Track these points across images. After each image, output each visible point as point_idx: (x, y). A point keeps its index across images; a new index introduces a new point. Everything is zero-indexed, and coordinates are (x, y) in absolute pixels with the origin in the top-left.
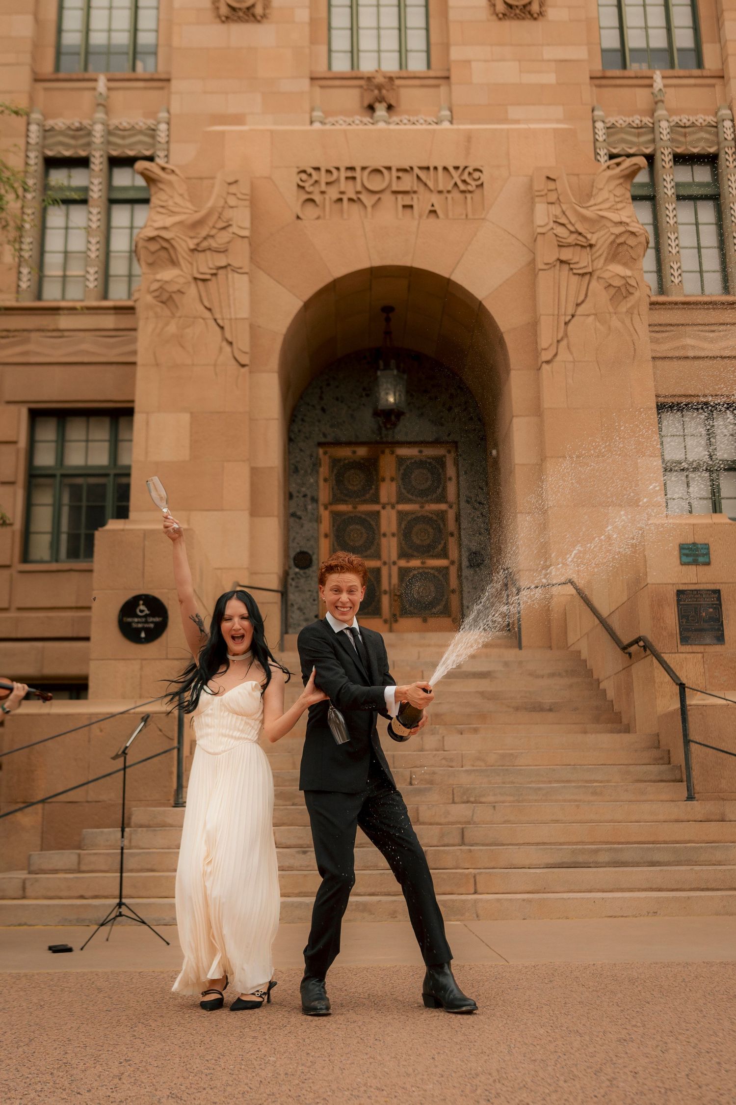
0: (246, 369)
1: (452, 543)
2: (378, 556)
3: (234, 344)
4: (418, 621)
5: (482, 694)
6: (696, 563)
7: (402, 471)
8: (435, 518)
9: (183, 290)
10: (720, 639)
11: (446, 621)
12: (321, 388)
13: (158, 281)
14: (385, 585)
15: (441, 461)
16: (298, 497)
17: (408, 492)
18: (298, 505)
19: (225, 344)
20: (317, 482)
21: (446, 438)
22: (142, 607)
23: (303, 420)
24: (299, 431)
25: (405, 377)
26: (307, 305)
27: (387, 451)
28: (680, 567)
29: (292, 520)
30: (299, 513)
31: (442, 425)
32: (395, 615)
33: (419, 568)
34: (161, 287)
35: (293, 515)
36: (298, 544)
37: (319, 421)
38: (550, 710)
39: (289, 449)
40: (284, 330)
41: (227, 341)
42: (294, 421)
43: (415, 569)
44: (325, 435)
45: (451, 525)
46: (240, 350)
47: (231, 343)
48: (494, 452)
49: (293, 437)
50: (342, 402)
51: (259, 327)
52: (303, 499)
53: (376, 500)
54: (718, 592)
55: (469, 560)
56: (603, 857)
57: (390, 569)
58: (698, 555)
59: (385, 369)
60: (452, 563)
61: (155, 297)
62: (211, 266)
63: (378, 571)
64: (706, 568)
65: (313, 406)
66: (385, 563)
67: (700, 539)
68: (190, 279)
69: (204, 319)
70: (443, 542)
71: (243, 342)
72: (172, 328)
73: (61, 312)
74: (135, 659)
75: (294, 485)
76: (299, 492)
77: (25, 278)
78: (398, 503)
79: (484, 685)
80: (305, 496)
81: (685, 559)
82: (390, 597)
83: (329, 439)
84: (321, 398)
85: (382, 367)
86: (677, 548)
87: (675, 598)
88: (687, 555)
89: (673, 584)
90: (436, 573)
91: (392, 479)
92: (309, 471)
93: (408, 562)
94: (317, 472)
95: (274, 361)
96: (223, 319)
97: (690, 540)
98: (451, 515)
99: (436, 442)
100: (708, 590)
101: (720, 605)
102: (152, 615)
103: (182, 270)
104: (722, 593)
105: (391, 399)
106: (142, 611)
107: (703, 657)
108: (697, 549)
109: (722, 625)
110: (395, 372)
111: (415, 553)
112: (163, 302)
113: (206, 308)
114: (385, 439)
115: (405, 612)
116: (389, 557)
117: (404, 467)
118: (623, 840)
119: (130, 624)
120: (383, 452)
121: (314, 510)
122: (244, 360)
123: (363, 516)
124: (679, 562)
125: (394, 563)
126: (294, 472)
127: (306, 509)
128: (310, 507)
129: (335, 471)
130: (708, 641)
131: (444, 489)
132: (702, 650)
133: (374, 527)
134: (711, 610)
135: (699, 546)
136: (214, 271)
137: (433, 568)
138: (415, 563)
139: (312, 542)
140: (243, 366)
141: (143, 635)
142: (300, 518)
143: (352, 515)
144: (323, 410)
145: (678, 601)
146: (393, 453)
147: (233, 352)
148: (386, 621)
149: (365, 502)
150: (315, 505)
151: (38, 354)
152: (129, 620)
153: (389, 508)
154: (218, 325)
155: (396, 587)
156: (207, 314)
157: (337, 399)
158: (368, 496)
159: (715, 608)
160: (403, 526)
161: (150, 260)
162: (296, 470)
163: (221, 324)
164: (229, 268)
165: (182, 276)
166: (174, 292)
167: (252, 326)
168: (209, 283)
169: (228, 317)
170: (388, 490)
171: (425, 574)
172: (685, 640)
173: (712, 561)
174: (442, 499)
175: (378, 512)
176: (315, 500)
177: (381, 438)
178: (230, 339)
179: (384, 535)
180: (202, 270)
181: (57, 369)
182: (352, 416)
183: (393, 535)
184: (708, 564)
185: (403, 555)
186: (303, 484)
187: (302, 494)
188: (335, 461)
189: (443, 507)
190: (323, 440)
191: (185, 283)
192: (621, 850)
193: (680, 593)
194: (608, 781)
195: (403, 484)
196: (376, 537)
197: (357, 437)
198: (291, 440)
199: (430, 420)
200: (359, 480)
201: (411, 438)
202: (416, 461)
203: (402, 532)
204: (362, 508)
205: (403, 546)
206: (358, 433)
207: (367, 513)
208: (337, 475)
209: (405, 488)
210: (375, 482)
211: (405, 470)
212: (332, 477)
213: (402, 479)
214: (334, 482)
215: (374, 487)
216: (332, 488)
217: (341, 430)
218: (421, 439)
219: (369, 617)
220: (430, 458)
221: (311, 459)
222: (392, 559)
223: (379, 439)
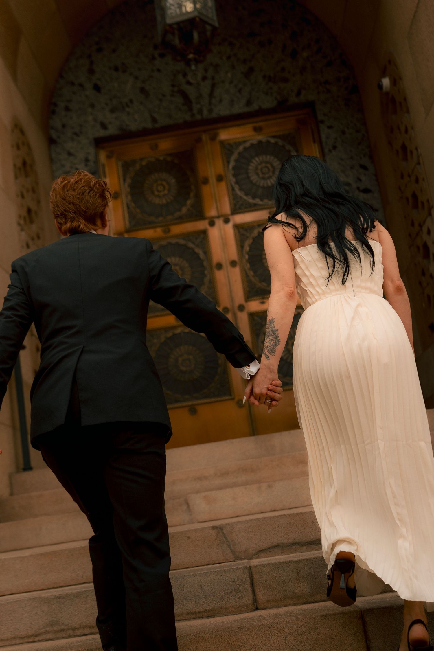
7: (232, 164)
12: (89, 56)
17: (247, 194)
21: (293, 99)
23: (67, 109)
24: (64, 126)
27: (205, 137)
31: (286, 80)
37: (92, 106)
42: (53, 112)
44: (104, 126)
48: (386, 82)
49: (54, 136)
50: (124, 72)
53: (198, 213)
57: (236, 316)
65: (81, 85)
78: (234, 212)
83: (112, 130)
84: (91, 72)
91: (220, 178)
93: (263, 303)
99: (280, 110)
114: (198, 117)
116: (232, 299)
117: (235, 156)
120: (199, 140)
123: (182, 242)
125: (241, 308)
129: (129, 181)
133: (202, 256)
143: (164, 243)
144: (97, 88)
146: (213, 138)
149: (181, 220)
153: (219, 222)
157: (116, 69)
158: (184, 210)
160: (247, 247)
170: (215, 197)
175: (204, 232)
177: (193, 115)
179: (219, 266)
182: (143, 90)
183: (233, 264)
185: (254, 292)
188: (126, 166)
190: (102, 133)
195: (237, 183)
196: (206, 272)
197: (154, 120)
198: (51, 141)
199: (264, 77)
200: (167, 187)
201: (239, 108)
202: (252, 145)
203: (247, 257)
204: (177, 229)
205: (253, 279)
206: (156, 116)
207: (187, 236)
208: (132, 187)
209: (241, 189)
210: (193, 187)
211: (236, 161)
212: (125, 189)
213: (235, 176)
214: (129, 197)
215: (192, 195)
216: (128, 207)
217: (128, 113)
218: (255, 107)
219: (213, 400)
220: (274, 137)
221: (86, 165)
222: (237, 304)
223: (188, 118)
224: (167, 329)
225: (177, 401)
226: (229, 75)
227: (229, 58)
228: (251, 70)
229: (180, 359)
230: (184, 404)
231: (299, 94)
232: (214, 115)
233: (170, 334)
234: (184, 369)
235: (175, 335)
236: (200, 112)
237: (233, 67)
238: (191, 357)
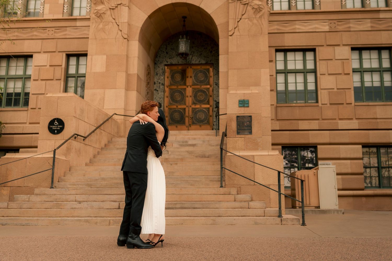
0: (126, 39)
1: (211, 99)
2: (185, 104)
3: (122, 31)
4: (198, 127)
5: (187, 152)
6: (244, 106)
8: (205, 90)
9: (105, 13)
10: (251, 133)
11: (209, 127)
12: (166, 45)
13: (96, 10)
14: (187, 114)
15: (208, 70)
16: (157, 83)
17: (196, 82)
18: (157, 86)
19: (119, 31)
20: (164, 78)
21: (209, 62)
22: (56, 122)
23: (160, 57)
24: (158, 60)
25: (189, 41)
26: (150, 17)
27: (189, 67)
28: (239, 108)
29: (155, 92)
30: (157, 89)
31: (208, 58)
32: (190, 125)
33: (199, 108)
34: (97, 12)
35: (155, 90)
36: (157, 100)
37: (165, 57)
38: (208, 157)
39: (155, 67)
40: (141, 26)
41: (120, 30)
42: (157, 57)
43: (198, 108)
44: (167, 62)
45: (211, 92)
46: (124, 33)
47: (121, 31)
49: (156, 63)
50: (173, 50)
51: (133, 25)
52: (159, 84)
53: (185, 84)
54: (251, 117)
55: (216, 105)
56: (178, 206)
57: (189, 108)
58: (245, 104)
59: (182, 39)
60: (211, 106)
61: (96, 15)
62: (115, 4)
63: (185, 109)
64: (248, 108)
65: (164, 52)
66: (187, 106)
67: (246, 98)
68: (108, 8)
69: (112, 23)
70: (208, 99)
71: (125, 30)
72: (101, 26)
73: (77, 20)
74: (53, 140)
75: (156, 79)
76: (157, 82)
77: (65, 8)
78: (193, 85)
79: (191, 149)
80: (160, 83)
81: (240, 105)
82: (189, 118)
83: (169, 63)
84: (166, 49)
85: (181, 38)
86: (238, 102)
87: (236, 119)
88: (241, 104)
89: (236, 114)
90: (205, 110)
91: (191, 77)
92: (161, 74)
93: (195, 106)
94: (164, 75)
95: (137, 37)
96: (119, 22)
97: (242, 99)
98: (211, 89)
99: (206, 64)
100: (248, 116)
101: (251, 121)
102: (59, 125)
103: (105, 6)
104: (252, 117)
105: (184, 50)
106: (56, 124)
107: (244, 139)
108: (245, 102)
109: (252, 128)
110: (185, 40)
111: (198, 103)
112: (98, 17)
113: (113, 18)
114: (188, 63)
115: (193, 123)
117: (195, 72)
118: (190, 200)
119: (52, 128)
120: (188, 68)
121: (163, 88)
122: (126, 37)
123: (180, 90)
124: (238, 106)
125: (191, 106)
126: (156, 75)
127: (160, 88)
128: (161, 87)
129: (171, 74)
130: (247, 134)
131: (209, 80)
132: (244, 137)
133: (184, 94)
134: (248, 123)
135: (246, 101)
136: (116, 6)
137: (204, 108)
138: (198, 106)
139: (162, 99)
140: (125, 39)
141: (56, 132)
142: (158, 91)
143: (176, 90)
144: (167, 53)
145: (237, 119)
146: (191, 68)
147: (122, 34)
148: (187, 127)
149: (181, 85)
150: (163, 86)
151: (69, 35)
152: (52, 126)
153: (189, 87)
154: (117, 24)
155: (191, 115)
156: (114, 21)
157: (172, 49)
158: (182, 83)
159: (249, 122)
160: (194, 93)
161: (95, 3)
162: (157, 74)
163: (118, 24)
164: (121, 4)
165: (105, 8)
166: (102, 13)
167: (129, 25)
168: (115, 10)
169: (121, 22)
170: (189, 81)
171: (201, 111)
172: (238, 133)
173: (250, 106)
174: (208, 83)
175: (185, 89)
176: (163, 85)
178: (121, 30)
179: (187, 97)
180: (112, 6)
181: (76, 40)
183: (191, 96)
184: (248, 107)
185: (194, 103)
186: (159, 79)
187: (158, 83)
188: (171, 71)
189: (208, 86)
190: (166, 63)
191: (106, 10)
192: (184, 203)
193: (238, 117)
194: (201, 181)
195: (194, 79)
196: (184, 97)
197: (178, 62)
198: (155, 64)
199: (204, 56)
200: (179, 77)
201: (197, 62)
202: (199, 70)
203: (194, 95)
204: (179, 87)
205: (194, 100)
206: (179, 61)
207: (181, 89)
208: (171, 76)
209: (195, 80)
210: (185, 78)
211: (195, 73)
212: (170, 76)
213: (194, 77)
214: (171, 78)
215: (184, 80)
216: (170, 80)
217: (173, 60)
218: (201, 63)
219: (181, 125)
220: (204, 69)
221: (162, 70)
222: (190, 105)
223: (186, 63)
224: (174, 109)
225: (174, 124)
226: (196, 54)
227: (197, 50)
228: (201, 54)
229: (176, 116)
230: (175, 125)
231: (210, 61)
232: (191, 63)
233: (174, 110)
234: (176, 118)
235: (175, 110)
236: (189, 62)
237: (197, 53)
238: (178, 115)
